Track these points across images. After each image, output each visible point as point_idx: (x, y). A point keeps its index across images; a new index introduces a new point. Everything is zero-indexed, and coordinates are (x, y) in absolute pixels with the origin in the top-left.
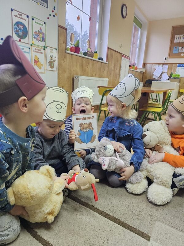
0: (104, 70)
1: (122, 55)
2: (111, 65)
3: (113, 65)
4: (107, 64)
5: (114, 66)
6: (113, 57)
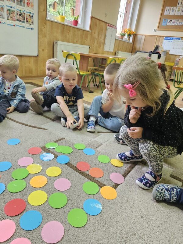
0: (87, 38)
1: (108, 24)
2: (94, 33)
3: (97, 33)
4: (90, 32)
5: (98, 35)
6: (96, 26)
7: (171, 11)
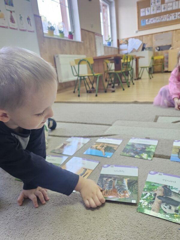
0: (81, 48)
1: (95, 34)
3: (88, 43)
4: (82, 43)
6: (86, 36)
7: (147, 12)
